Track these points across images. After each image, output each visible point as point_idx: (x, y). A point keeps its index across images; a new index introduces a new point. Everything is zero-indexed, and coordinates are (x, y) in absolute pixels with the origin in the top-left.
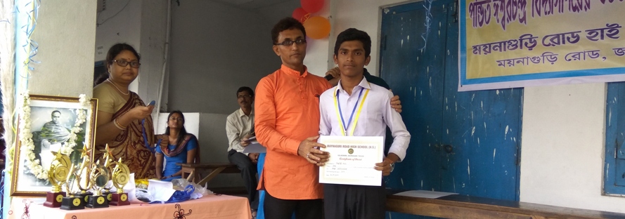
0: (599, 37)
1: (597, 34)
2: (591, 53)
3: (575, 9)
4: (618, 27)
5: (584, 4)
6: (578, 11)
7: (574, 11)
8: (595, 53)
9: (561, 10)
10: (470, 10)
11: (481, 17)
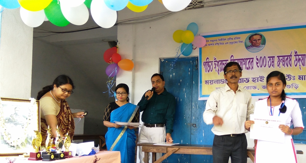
1: (256, 79)
4: (263, 77)
5: (251, 67)
6: (249, 69)
7: (247, 69)
8: (255, 87)
10: (204, 65)
11: (209, 68)
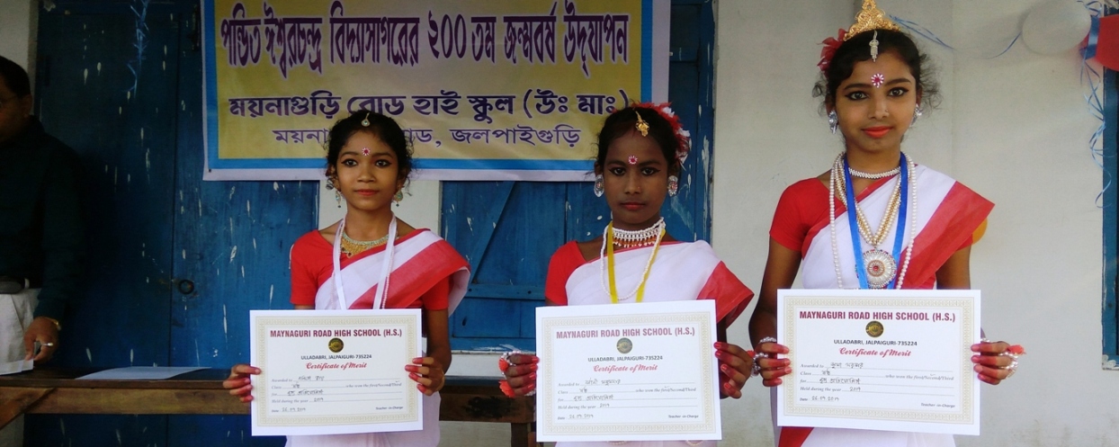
0: (430, 109)
1: (429, 104)
2: (420, 134)
3: (397, 59)
4: (455, 96)
5: (410, 54)
6: (402, 63)
7: (396, 62)
8: (425, 133)
9: (376, 58)
10: (224, 32)
11: (243, 48)
